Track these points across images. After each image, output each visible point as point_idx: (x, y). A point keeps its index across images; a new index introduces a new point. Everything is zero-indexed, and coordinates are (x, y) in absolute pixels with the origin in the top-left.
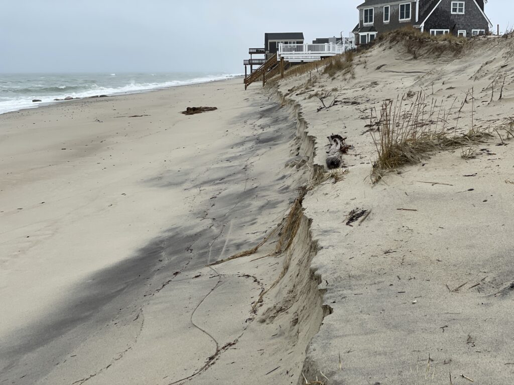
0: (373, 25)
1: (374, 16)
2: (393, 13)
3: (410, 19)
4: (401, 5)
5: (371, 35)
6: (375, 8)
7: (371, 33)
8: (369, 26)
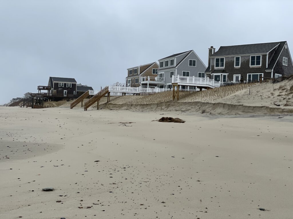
0: (224, 69)
1: (225, 63)
2: (244, 61)
3: (261, 65)
4: (252, 57)
5: (224, 75)
6: (225, 57)
7: (223, 74)
8: (220, 69)
